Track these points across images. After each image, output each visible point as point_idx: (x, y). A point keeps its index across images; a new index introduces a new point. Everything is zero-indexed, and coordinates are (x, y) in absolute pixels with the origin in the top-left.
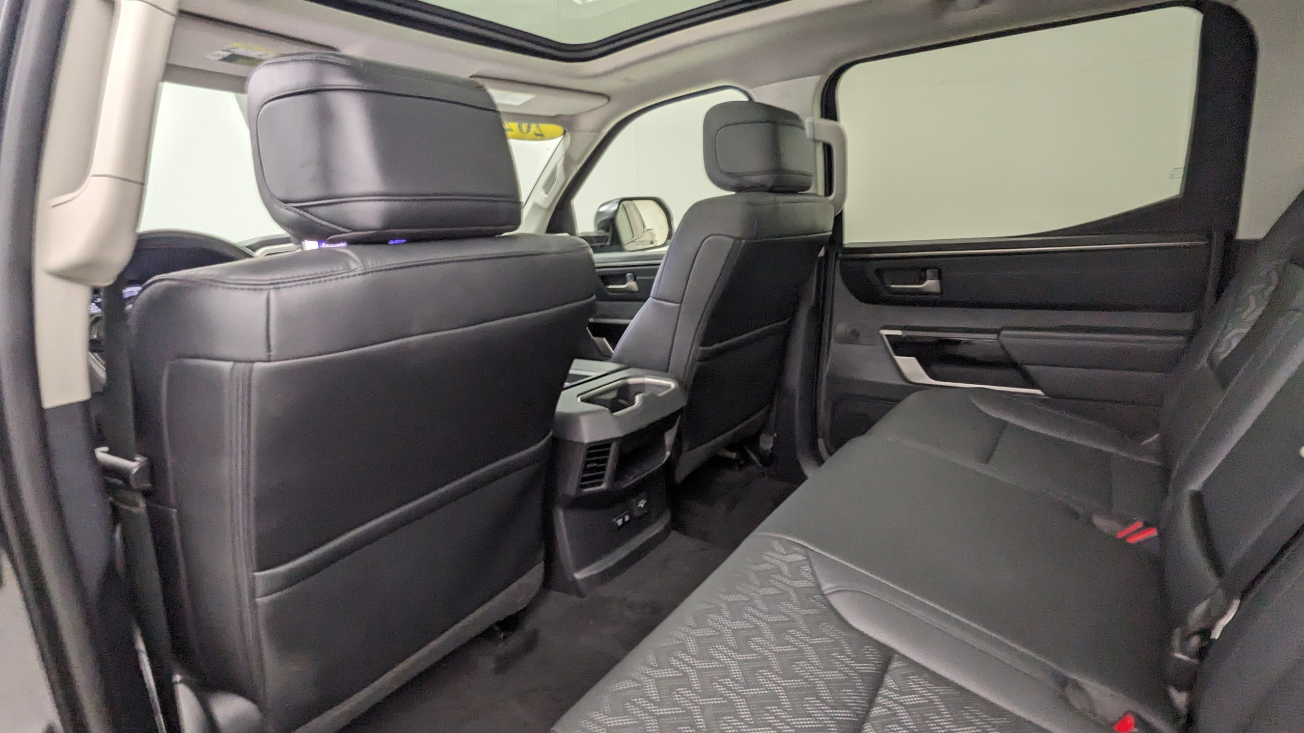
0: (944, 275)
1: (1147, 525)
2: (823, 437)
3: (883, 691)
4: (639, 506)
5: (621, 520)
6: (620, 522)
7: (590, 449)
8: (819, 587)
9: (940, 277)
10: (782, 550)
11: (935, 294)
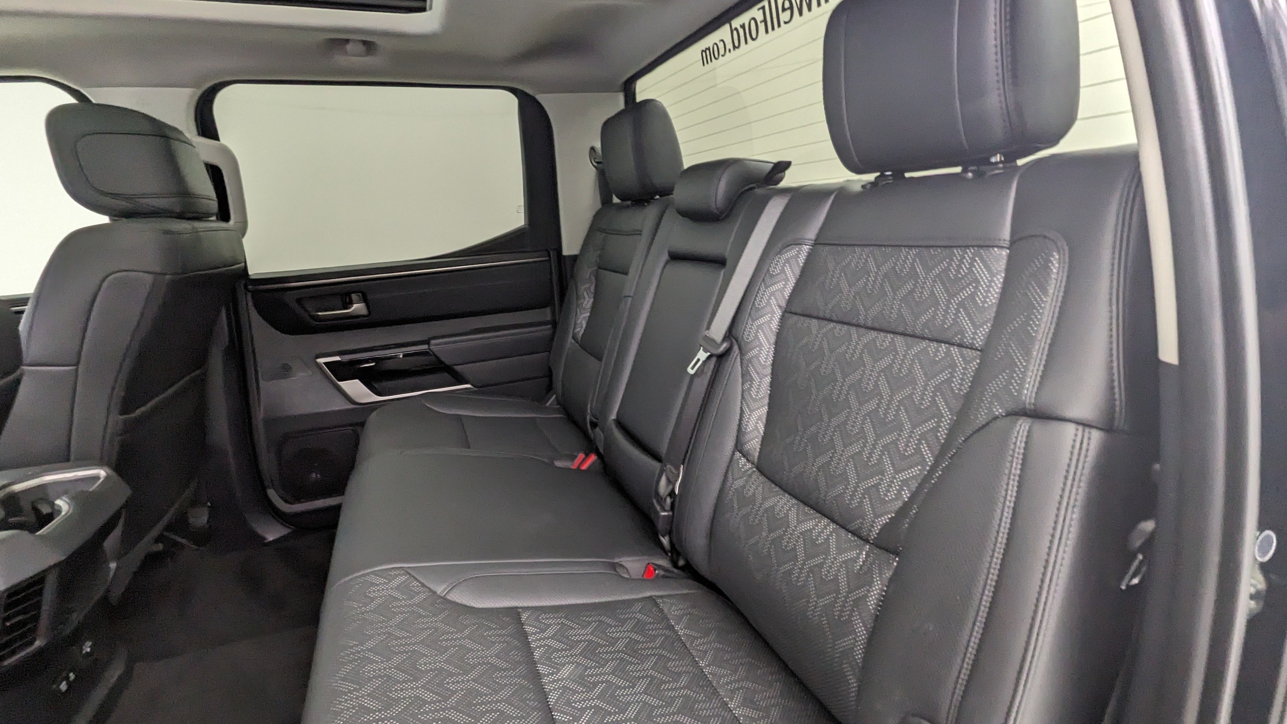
0: (369, 297)
1: (587, 455)
2: (273, 487)
3: (530, 639)
4: (84, 652)
5: (64, 683)
6: (63, 686)
7: (9, 596)
8: (435, 593)
9: (365, 300)
10: (383, 580)
11: (363, 316)
